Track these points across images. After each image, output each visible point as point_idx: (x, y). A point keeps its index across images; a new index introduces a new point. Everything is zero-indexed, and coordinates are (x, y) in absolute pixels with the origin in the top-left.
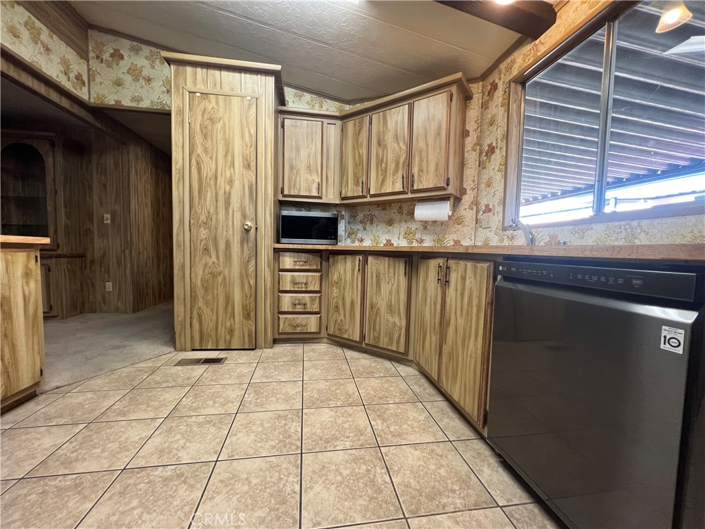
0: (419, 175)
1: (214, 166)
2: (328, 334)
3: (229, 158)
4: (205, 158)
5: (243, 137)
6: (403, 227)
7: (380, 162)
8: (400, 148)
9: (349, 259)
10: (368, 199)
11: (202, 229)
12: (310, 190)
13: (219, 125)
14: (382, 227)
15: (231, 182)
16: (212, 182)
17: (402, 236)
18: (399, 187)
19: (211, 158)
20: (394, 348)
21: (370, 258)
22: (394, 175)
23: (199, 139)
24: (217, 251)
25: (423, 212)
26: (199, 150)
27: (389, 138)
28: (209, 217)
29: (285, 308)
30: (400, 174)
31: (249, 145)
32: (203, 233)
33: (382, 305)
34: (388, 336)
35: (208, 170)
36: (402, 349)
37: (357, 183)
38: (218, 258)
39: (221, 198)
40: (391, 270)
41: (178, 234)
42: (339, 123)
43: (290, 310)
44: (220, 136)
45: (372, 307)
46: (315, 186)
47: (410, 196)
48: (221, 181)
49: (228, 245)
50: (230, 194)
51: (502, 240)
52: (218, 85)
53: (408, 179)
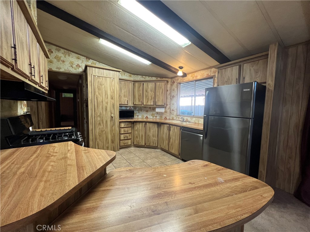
0: (158, 102)
1: (102, 98)
2: (134, 145)
3: (106, 96)
4: (99, 96)
5: (110, 90)
6: (151, 113)
7: (146, 96)
8: (152, 94)
9: (141, 124)
10: (143, 106)
11: (98, 117)
12: (125, 103)
13: (103, 86)
14: (145, 112)
15: (107, 103)
16: (101, 103)
17: (151, 115)
18: (152, 104)
19: (101, 96)
20: (155, 146)
21: (147, 123)
22: (151, 100)
23: (97, 90)
24: (103, 124)
25: (158, 110)
26: (97, 93)
27: (149, 90)
28: (100, 114)
29: (122, 139)
30: (152, 100)
31: (112, 92)
32: (99, 119)
33: (151, 135)
34: (153, 143)
35: (100, 99)
36: (156, 145)
37: (139, 101)
38: (103, 126)
39: (104, 108)
40: (153, 126)
41: (90, 120)
42: (133, 82)
43: (123, 139)
44: (104, 90)
45: (148, 136)
46: (126, 101)
47: (155, 106)
48: (104, 103)
49: (106, 122)
50: (107, 107)
51: (177, 118)
52: (102, 74)
53: (155, 102)
